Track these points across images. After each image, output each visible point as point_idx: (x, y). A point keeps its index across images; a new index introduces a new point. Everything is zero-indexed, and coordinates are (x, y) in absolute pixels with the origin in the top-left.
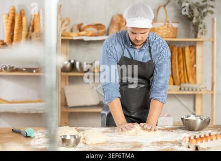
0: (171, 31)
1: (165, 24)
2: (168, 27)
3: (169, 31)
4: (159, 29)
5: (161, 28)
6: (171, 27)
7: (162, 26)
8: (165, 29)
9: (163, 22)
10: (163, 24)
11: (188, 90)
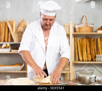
0: (89, 29)
1: (85, 25)
2: (87, 27)
3: (88, 29)
4: (82, 28)
5: (83, 27)
6: (89, 26)
7: (84, 26)
8: (86, 28)
9: (84, 24)
10: (84, 25)
11: (100, 61)
